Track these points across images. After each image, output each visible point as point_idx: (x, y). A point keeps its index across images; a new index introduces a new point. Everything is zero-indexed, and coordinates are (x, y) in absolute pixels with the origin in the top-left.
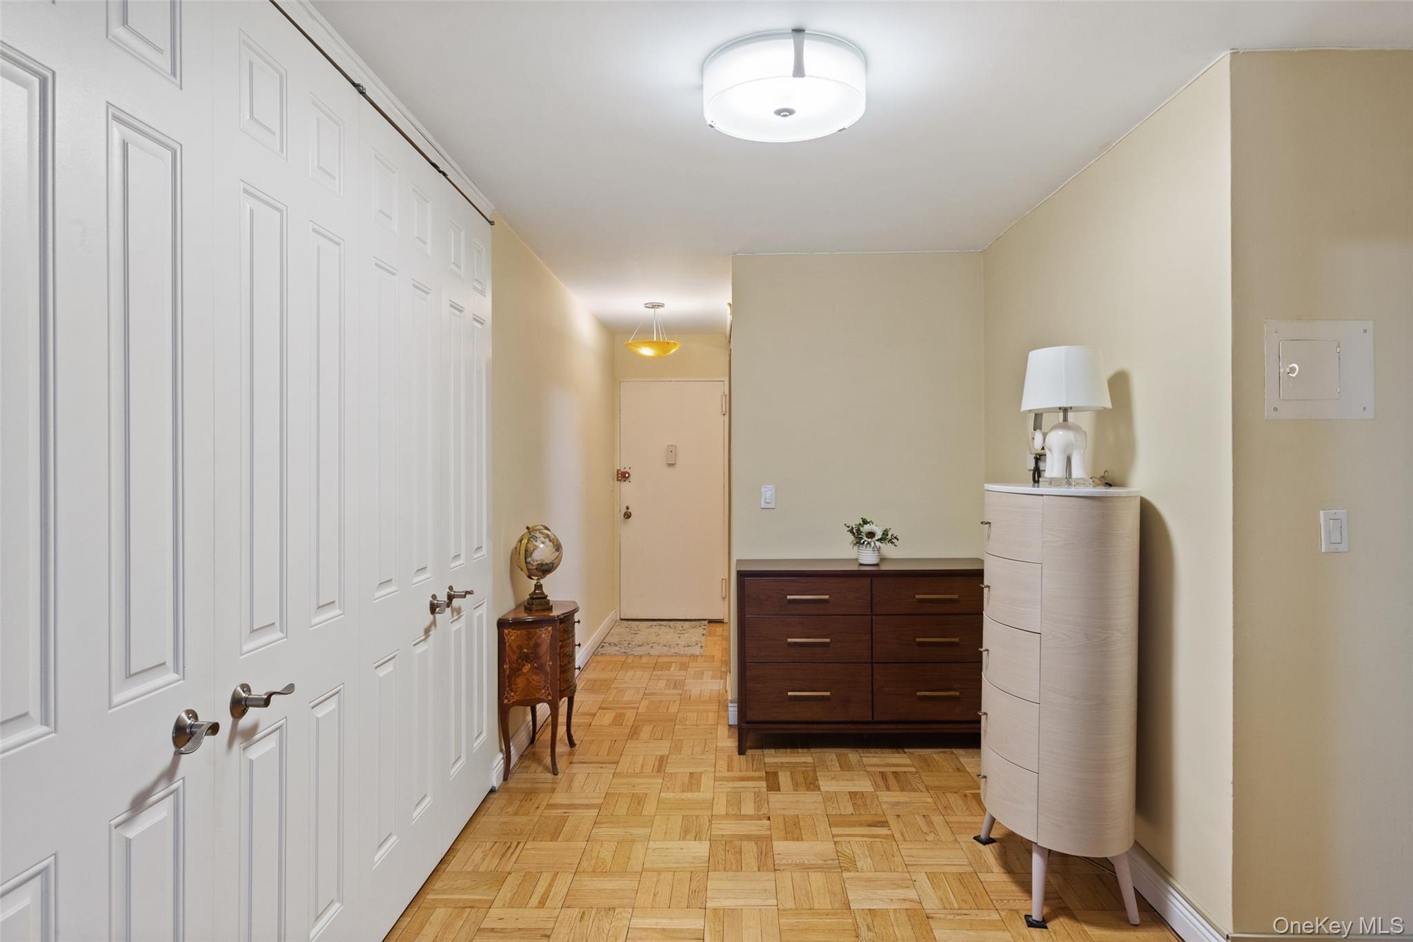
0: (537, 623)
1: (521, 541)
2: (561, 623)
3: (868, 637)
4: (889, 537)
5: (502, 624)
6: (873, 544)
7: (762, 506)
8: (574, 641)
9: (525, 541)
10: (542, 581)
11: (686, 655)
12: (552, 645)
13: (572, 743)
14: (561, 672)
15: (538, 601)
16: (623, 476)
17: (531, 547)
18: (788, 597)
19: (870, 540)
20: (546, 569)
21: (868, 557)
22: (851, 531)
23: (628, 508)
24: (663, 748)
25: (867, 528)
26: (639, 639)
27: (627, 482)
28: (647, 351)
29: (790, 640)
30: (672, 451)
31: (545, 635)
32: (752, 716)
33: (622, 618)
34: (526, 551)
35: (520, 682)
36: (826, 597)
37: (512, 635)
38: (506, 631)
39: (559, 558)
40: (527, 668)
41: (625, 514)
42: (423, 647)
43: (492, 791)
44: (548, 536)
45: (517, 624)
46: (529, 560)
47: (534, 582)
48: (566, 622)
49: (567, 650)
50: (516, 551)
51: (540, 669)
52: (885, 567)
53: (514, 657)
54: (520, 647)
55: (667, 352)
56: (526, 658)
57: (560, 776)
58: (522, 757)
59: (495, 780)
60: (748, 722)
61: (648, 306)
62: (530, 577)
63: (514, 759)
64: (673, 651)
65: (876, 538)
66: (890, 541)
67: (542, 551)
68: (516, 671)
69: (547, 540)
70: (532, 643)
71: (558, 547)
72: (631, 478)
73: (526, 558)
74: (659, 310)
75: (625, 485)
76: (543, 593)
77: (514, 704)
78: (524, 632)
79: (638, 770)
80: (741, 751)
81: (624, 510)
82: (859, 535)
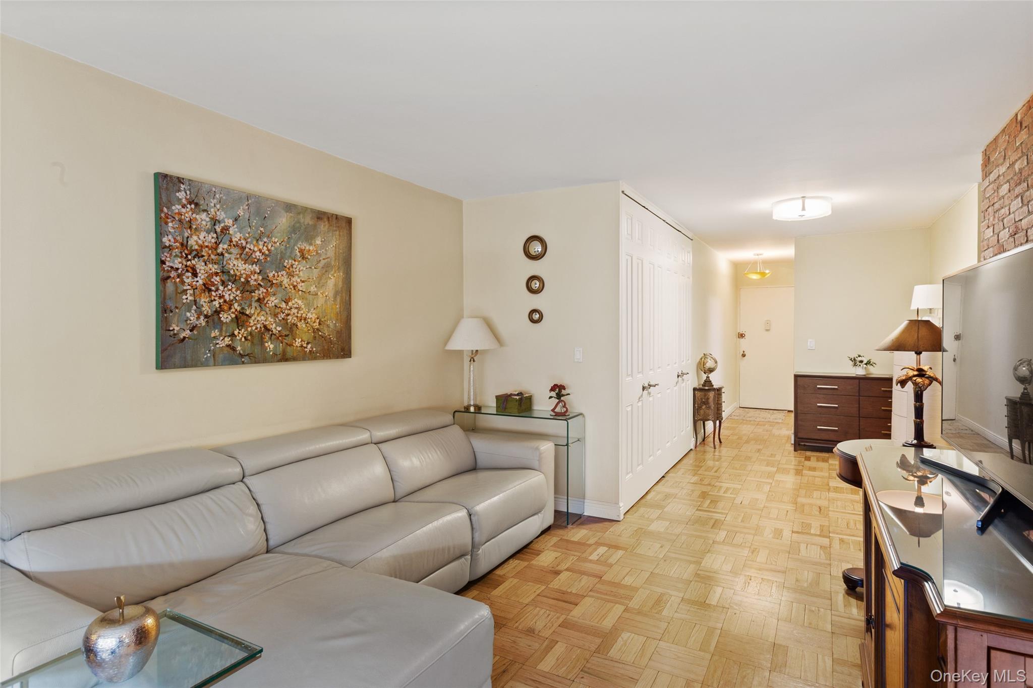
0: (708, 390)
1: (701, 359)
2: (717, 391)
3: (858, 405)
4: (871, 363)
5: (695, 389)
6: (862, 366)
7: (809, 348)
8: (722, 400)
9: (703, 359)
10: (709, 375)
11: (773, 422)
12: (714, 399)
13: (720, 442)
14: (717, 410)
15: (708, 382)
16: (741, 336)
17: (705, 361)
18: (818, 386)
19: (860, 364)
20: (711, 370)
21: (860, 371)
22: (851, 360)
23: (744, 352)
24: (761, 447)
25: (860, 359)
26: (749, 415)
27: (743, 339)
28: (755, 277)
29: (818, 404)
30: (768, 323)
31: (711, 395)
32: (800, 435)
33: (741, 406)
34: (704, 363)
35: (702, 412)
36: (836, 387)
37: (698, 394)
38: (696, 392)
39: (716, 366)
40: (704, 407)
41: (743, 355)
42: (675, 388)
43: (691, 450)
44: (712, 358)
45: (700, 390)
46: (705, 366)
47: (706, 375)
48: (719, 391)
49: (720, 402)
50: (699, 363)
51: (709, 407)
52: (867, 376)
53: (699, 402)
54: (702, 399)
55: (764, 276)
56: (704, 403)
57: (716, 449)
58: (700, 444)
59: (692, 447)
60: (799, 438)
61: (755, 255)
62: (705, 373)
63: (698, 444)
64: (767, 420)
65: (864, 363)
66: (871, 364)
67: (710, 364)
68: (700, 408)
69: (712, 359)
70: (706, 397)
71: (716, 362)
72: (745, 337)
73: (704, 365)
74: (760, 256)
75: (742, 340)
76: (709, 380)
77: (699, 420)
78: (703, 393)
79: (749, 451)
80: (795, 450)
81: (742, 353)
82: (855, 362)
